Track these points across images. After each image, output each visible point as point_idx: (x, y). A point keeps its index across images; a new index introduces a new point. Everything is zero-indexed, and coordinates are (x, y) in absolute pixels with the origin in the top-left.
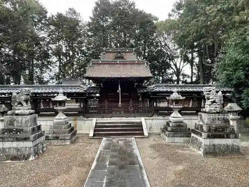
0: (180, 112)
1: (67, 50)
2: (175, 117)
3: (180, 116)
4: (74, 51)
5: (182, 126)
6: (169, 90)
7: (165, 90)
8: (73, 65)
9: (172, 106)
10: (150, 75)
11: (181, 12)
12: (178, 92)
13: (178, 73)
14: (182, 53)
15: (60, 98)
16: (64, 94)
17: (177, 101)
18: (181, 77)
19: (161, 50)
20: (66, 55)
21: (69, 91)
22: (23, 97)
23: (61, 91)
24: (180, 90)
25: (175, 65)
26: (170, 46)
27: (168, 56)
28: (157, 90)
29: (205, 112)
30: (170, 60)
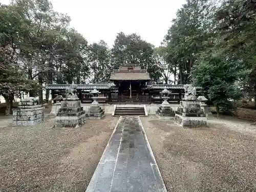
0: (168, 101)
1: (99, 65)
2: (165, 104)
3: (168, 103)
4: (103, 66)
5: (169, 110)
6: (161, 88)
7: (159, 88)
8: (103, 74)
9: (163, 98)
10: (149, 79)
11: (169, 41)
12: (167, 89)
13: (166, 79)
14: (169, 66)
15: (95, 91)
16: (97, 90)
17: (166, 94)
18: (168, 82)
19: (156, 66)
20: (98, 68)
21: (100, 88)
22: (72, 90)
23: (95, 87)
24: (168, 88)
25: (165, 75)
26: (162, 63)
27: (161, 69)
28: (154, 87)
29: (184, 100)
30: (161, 71)
